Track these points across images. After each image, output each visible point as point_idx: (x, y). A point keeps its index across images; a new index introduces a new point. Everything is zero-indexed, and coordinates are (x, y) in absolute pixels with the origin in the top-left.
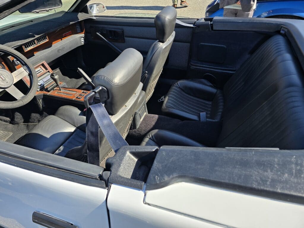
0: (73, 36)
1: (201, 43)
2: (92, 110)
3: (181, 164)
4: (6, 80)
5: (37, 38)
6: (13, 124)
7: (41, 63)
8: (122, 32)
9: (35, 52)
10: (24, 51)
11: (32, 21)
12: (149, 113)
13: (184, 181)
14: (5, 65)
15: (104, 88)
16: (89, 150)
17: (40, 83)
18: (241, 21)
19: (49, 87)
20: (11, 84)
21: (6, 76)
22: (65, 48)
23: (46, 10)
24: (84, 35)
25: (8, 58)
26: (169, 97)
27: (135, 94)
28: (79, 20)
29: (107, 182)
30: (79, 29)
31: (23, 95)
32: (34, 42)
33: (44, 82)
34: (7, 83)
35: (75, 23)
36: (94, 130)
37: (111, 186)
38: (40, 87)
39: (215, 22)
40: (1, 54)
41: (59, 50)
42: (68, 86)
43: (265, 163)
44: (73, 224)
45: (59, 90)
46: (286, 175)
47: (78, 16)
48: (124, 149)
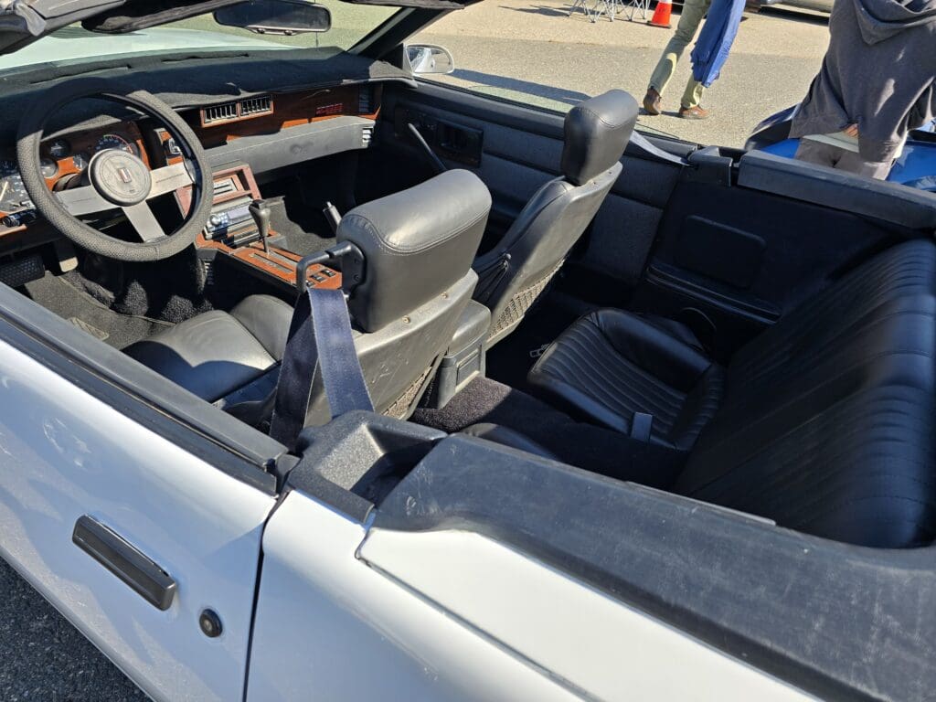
0: (342, 117)
1: (694, 217)
2: (310, 298)
3: (487, 487)
4: (131, 184)
5: (244, 99)
6: (118, 311)
7: (238, 168)
8: (477, 136)
9: (231, 135)
10: (200, 125)
11: (247, 55)
12: (488, 375)
13: (477, 532)
14: (142, 147)
15: (357, 249)
16: (277, 411)
17: (217, 218)
18: (824, 178)
19: (240, 237)
20: (140, 198)
21: (133, 172)
22: (312, 144)
23: (284, 31)
24: (373, 122)
25: (156, 133)
26: (560, 344)
27: (447, 296)
28: (370, 80)
29: (283, 479)
30: (364, 104)
31: (162, 233)
32: (234, 107)
33: (229, 220)
34: (131, 191)
35: (358, 84)
36: (304, 359)
37: (288, 494)
38: (214, 229)
39: (747, 164)
40: (140, 115)
41: (294, 147)
42: (288, 246)
43: (716, 545)
44: (169, 574)
45: (261, 250)
46: (762, 589)
47: (370, 68)
48: (358, 415)
